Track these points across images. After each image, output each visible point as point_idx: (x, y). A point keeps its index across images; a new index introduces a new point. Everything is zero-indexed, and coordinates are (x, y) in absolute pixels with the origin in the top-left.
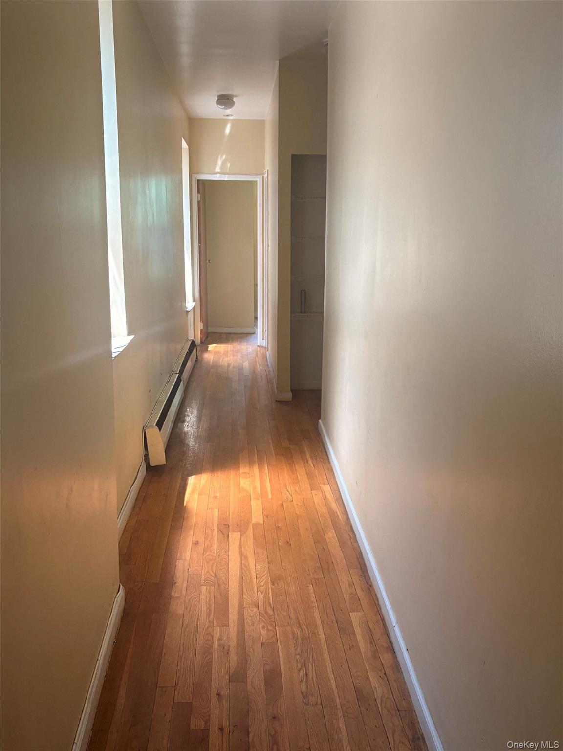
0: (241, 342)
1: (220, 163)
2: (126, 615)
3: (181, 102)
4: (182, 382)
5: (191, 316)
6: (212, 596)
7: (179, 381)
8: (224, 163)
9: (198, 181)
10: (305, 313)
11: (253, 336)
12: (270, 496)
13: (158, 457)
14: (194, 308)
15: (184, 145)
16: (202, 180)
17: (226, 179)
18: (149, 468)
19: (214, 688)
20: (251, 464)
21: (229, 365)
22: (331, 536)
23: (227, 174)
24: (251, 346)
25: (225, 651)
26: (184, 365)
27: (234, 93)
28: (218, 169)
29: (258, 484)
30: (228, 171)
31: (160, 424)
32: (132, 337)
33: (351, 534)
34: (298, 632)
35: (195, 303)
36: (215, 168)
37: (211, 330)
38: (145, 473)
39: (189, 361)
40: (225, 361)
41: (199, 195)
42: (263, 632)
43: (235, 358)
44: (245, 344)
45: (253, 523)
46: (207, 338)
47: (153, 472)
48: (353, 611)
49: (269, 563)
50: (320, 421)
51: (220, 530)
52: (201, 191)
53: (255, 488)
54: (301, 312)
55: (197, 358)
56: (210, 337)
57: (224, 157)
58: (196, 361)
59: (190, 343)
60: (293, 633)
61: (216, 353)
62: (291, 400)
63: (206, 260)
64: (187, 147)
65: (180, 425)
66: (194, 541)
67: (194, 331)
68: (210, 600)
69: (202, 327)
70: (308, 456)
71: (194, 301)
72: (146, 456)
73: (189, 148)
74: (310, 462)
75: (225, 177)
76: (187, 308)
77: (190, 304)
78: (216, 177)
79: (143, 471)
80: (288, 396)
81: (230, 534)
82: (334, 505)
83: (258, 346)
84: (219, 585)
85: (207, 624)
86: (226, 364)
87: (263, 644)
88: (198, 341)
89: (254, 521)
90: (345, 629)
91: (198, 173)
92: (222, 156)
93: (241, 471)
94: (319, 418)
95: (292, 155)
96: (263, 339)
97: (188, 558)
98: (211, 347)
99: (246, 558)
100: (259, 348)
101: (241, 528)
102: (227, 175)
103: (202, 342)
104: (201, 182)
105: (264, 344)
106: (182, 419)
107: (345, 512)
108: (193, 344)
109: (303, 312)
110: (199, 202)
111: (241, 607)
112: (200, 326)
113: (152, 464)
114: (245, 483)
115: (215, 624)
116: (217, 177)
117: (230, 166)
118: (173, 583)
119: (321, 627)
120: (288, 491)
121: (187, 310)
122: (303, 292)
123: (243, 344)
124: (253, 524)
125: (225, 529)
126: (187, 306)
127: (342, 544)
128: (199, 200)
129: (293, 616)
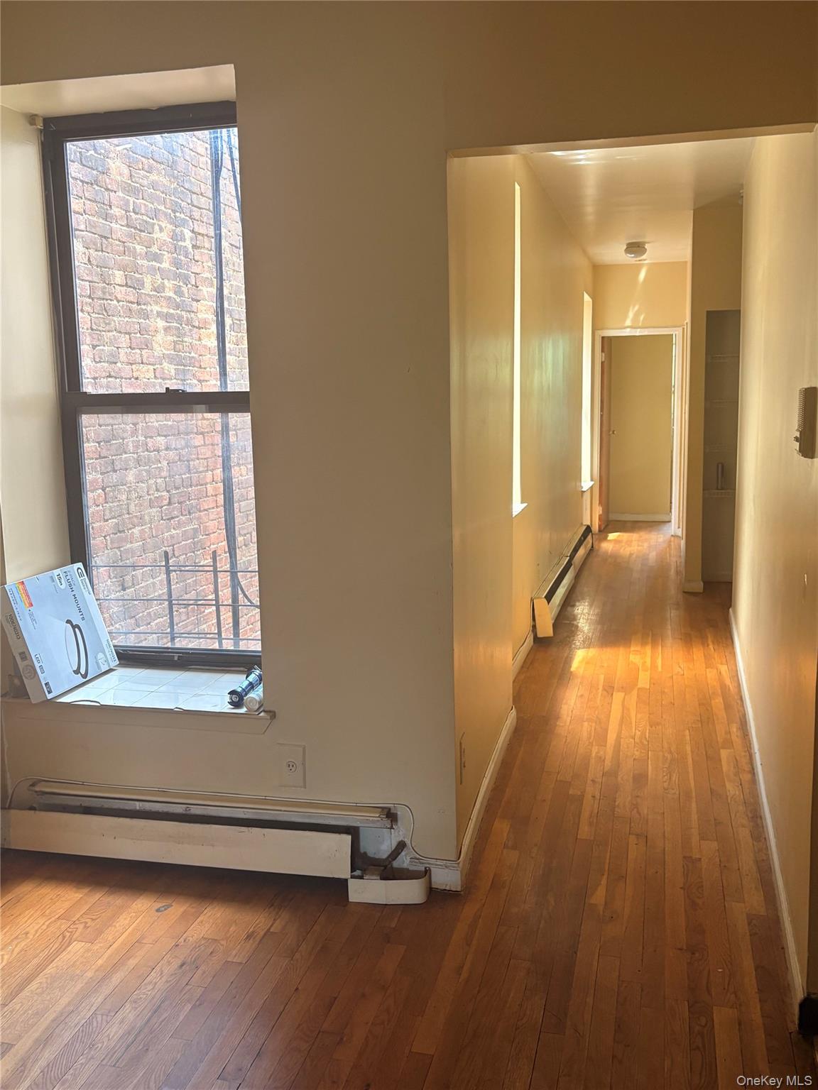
0: (650, 531)
1: (631, 315)
2: (518, 732)
3: (584, 252)
4: (573, 566)
5: (587, 497)
6: (593, 729)
7: (569, 565)
8: (637, 315)
9: (603, 338)
10: (722, 489)
11: (668, 525)
12: (660, 669)
13: (546, 629)
14: (591, 488)
15: (587, 298)
16: (608, 337)
17: (638, 334)
18: (536, 639)
19: (590, 776)
20: (644, 644)
21: (631, 555)
22: (718, 702)
23: (639, 328)
24: (662, 536)
25: (601, 760)
26: (576, 550)
27: (646, 240)
28: (628, 323)
29: (648, 660)
30: (640, 324)
31: (549, 597)
32: (525, 505)
33: (739, 702)
34: (669, 756)
35: (593, 483)
36: (625, 320)
37: (613, 517)
38: (532, 643)
39: (582, 547)
40: (625, 551)
41: (603, 354)
42: (636, 753)
43: (640, 548)
44: (656, 533)
45: (639, 686)
46: (607, 526)
47: (540, 642)
48: (723, 748)
49: (650, 714)
50: (730, 609)
51: (604, 689)
52: (606, 350)
53: (644, 663)
54: (717, 489)
55: (592, 547)
56: (609, 525)
57: (637, 308)
58: (591, 550)
59: (585, 528)
60: (664, 756)
61: (615, 542)
62: (701, 591)
63: (609, 431)
64: (591, 300)
65: (569, 609)
66: (579, 694)
67: (591, 514)
68: (591, 730)
69: (601, 512)
70: (710, 642)
71: (592, 480)
72: (534, 627)
73: (593, 301)
74: (711, 647)
75: (636, 332)
76: (582, 488)
77: (586, 483)
78: (625, 332)
79: (530, 640)
80: (699, 586)
81: (614, 693)
82: (728, 682)
83: (672, 536)
84: (600, 722)
85: (587, 743)
86: (628, 553)
87: (634, 759)
88: (595, 528)
89: (640, 685)
90: (713, 759)
91: (602, 329)
92: (634, 307)
93: (632, 649)
94: (730, 606)
95: (708, 312)
96: (679, 528)
97: (572, 704)
98: (612, 536)
99: (628, 709)
100: (672, 539)
101: (626, 689)
102: (639, 330)
103: (600, 531)
104: (606, 339)
105: (679, 532)
106: (572, 604)
107: (739, 686)
108: (588, 529)
109: (719, 488)
110: (602, 363)
111: (619, 738)
112: (598, 510)
113: (540, 635)
114: (635, 658)
115: (594, 744)
116: (627, 332)
117: (644, 318)
118: (558, 718)
119: (690, 755)
120: (680, 667)
121: (583, 490)
122: (720, 466)
123: (653, 533)
124: (639, 689)
125: (609, 689)
126: (582, 485)
127: (728, 707)
128: (603, 360)
129: (666, 745)
